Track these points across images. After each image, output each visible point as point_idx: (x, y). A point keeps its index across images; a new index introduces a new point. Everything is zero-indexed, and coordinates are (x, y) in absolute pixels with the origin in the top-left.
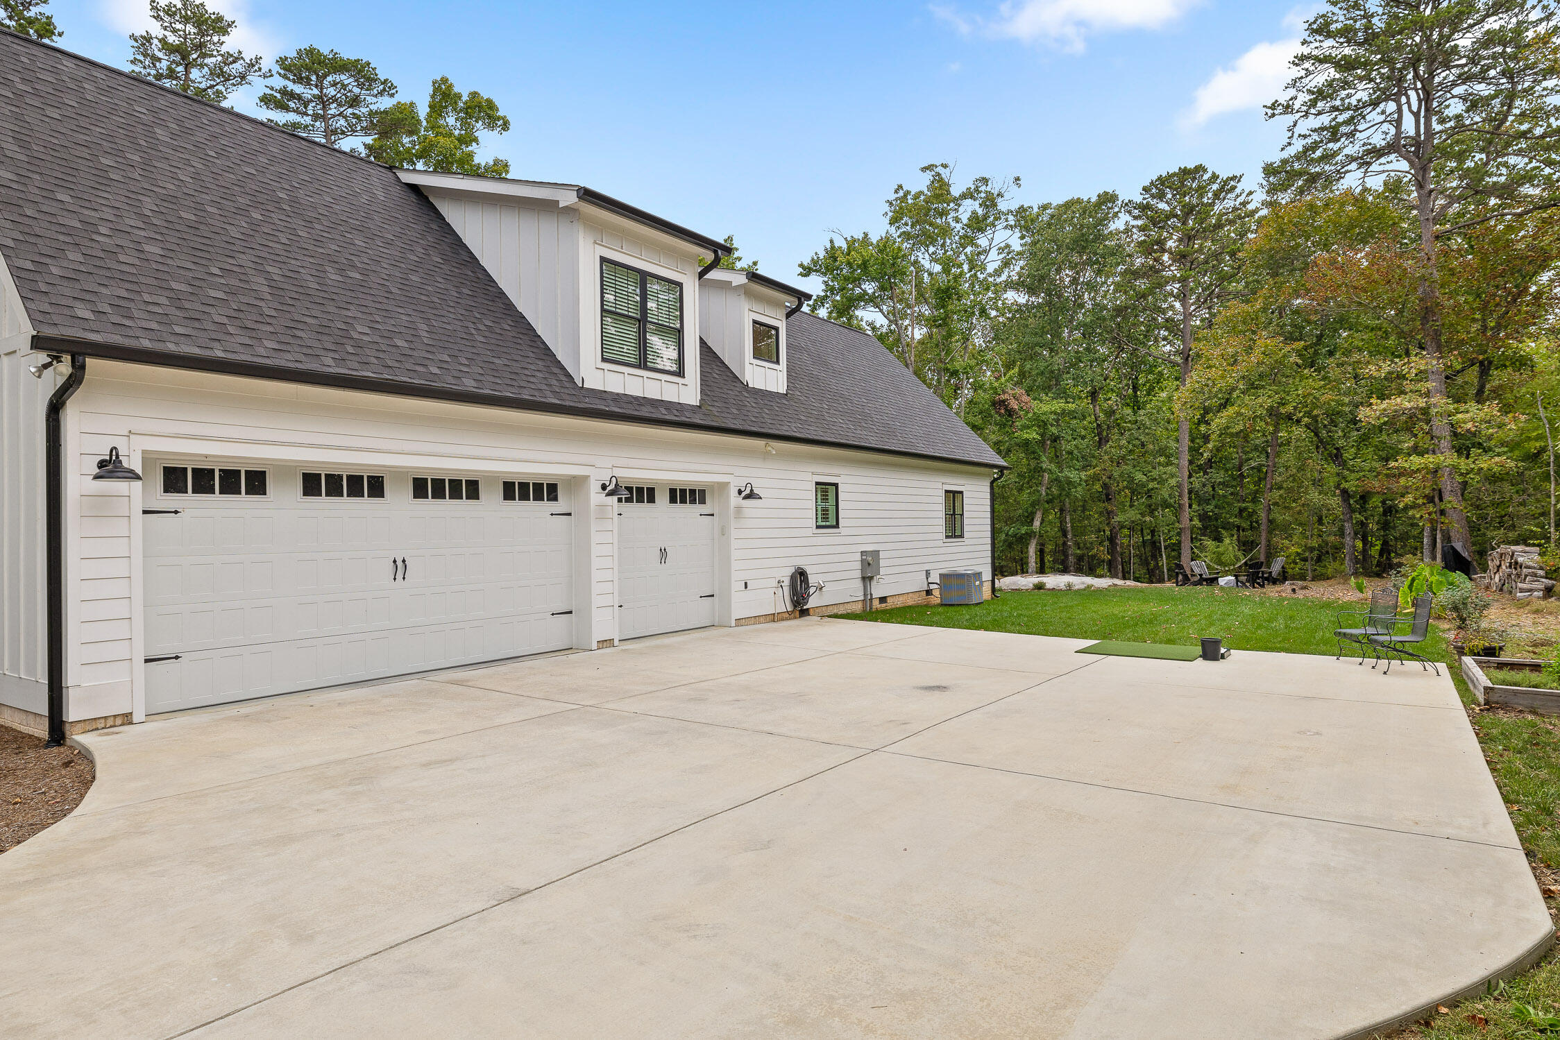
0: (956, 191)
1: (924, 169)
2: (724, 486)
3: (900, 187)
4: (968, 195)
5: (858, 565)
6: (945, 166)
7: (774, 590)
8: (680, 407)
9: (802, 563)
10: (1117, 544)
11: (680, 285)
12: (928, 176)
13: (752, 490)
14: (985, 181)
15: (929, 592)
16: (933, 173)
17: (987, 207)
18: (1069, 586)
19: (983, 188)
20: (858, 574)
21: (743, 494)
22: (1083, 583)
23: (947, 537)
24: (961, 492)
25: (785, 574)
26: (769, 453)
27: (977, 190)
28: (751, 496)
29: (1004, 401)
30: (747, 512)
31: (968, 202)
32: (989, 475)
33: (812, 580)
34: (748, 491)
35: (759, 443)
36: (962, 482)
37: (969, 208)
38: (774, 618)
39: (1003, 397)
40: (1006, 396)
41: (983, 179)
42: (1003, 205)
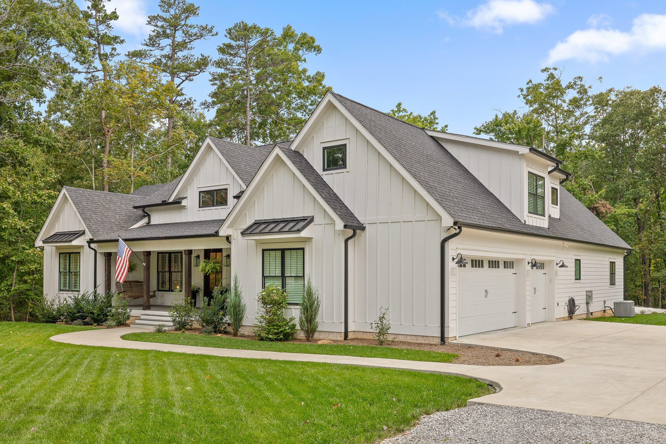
0: (564, 84)
1: (543, 71)
2: (551, 262)
3: (530, 81)
4: (570, 86)
5: (585, 297)
6: (555, 69)
7: (564, 307)
8: (540, 228)
9: (572, 295)
10: (648, 290)
11: (544, 178)
12: (546, 75)
13: (563, 264)
14: (580, 78)
15: (604, 311)
16: (549, 73)
17: (581, 93)
18: (642, 312)
19: (579, 83)
20: (585, 301)
21: (559, 265)
22: (649, 311)
23: (611, 285)
24: (614, 262)
25: (567, 300)
26: (565, 247)
27: (575, 83)
28: (563, 266)
29: (596, 208)
30: (559, 273)
31: (571, 90)
32: (623, 254)
33: (576, 302)
34: (561, 264)
35: (560, 242)
36: (615, 257)
37: (571, 94)
38: (564, 319)
39: (596, 205)
40: (598, 205)
41: (580, 77)
42: (591, 93)
